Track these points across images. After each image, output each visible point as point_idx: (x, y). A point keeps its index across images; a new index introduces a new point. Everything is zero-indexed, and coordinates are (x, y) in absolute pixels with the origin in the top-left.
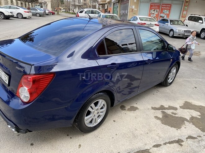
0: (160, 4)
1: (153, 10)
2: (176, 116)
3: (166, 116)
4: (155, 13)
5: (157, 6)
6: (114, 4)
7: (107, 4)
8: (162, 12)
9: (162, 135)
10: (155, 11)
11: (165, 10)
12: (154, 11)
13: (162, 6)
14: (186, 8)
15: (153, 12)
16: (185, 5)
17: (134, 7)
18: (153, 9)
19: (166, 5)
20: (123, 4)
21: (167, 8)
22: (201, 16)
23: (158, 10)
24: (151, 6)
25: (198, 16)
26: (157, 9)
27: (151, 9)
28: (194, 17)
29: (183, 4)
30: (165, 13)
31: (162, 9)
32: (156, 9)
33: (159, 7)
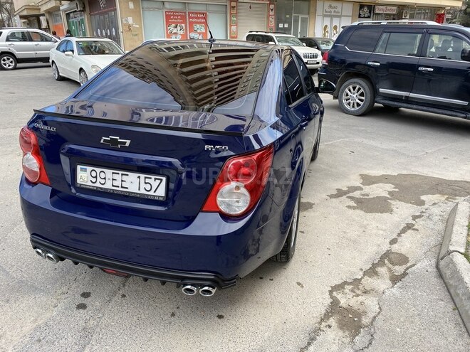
0: (185, 13)
1: (173, 25)
2: (370, 197)
3: (358, 201)
4: (179, 32)
5: (179, 17)
6: (68, 15)
7: (43, 15)
8: (192, 30)
9: (384, 227)
10: (179, 28)
11: (198, 26)
12: (176, 27)
13: (190, 18)
14: (235, 19)
15: (175, 31)
16: (231, 14)
17: (130, 21)
18: (173, 23)
19: (197, 13)
20: (96, 14)
21: (200, 20)
22: (269, 34)
23: (183, 25)
24: (168, 17)
25: (264, 34)
26: (181, 23)
27: (168, 24)
28: (256, 35)
29: (226, 12)
30: (199, 31)
31: (191, 23)
32: (178, 22)
33: (183, 18)
